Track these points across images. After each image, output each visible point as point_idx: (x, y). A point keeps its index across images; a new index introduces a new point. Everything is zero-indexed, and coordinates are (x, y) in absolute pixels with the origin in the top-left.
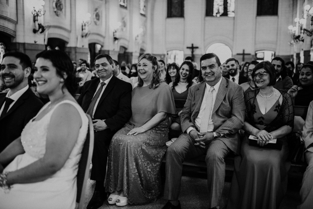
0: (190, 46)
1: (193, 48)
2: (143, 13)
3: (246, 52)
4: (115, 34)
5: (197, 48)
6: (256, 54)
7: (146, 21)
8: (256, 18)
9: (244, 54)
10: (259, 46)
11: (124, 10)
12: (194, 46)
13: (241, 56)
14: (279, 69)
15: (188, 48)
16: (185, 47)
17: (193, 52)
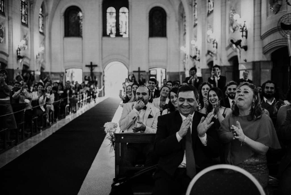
0: (89, 64)
1: (92, 66)
2: (41, 31)
3: (141, 70)
4: (19, 52)
5: (96, 66)
6: (150, 71)
7: (44, 39)
8: (149, 39)
9: (139, 71)
10: (152, 65)
11: (25, 28)
12: (93, 64)
13: (137, 74)
14: (273, 90)
15: (87, 66)
16: (84, 65)
17: (92, 70)
